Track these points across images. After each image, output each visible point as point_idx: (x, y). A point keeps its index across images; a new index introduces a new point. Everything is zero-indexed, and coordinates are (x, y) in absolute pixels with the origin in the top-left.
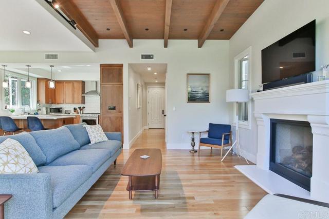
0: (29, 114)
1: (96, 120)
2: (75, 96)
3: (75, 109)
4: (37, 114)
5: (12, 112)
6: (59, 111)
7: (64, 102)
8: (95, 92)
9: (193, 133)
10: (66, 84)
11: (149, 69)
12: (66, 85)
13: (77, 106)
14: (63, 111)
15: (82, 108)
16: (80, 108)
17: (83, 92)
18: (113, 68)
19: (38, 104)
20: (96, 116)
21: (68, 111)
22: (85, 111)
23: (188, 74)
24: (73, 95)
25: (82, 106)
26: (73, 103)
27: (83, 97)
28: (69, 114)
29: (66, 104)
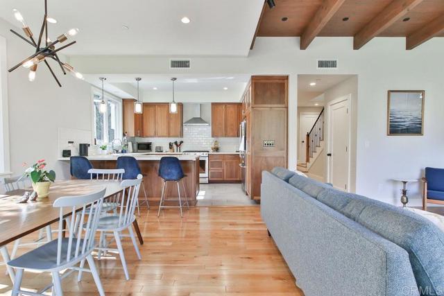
0: (117, 152)
1: (205, 161)
2: (172, 125)
3: (170, 144)
4: (125, 152)
5: (103, 149)
6: (147, 147)
7: (156, 135)
8: (198, 120)
9: (405, 183)
10: (159, 108)
11: (313, 84)
13: (172, 140)
14: (153, 148)
15: (179, 144)
16: (176, 143)
18: (271, 81)
19: (125, 138)
20: (205, 154)
21: (160, 147)
22: (184, 148)
23: (390, 92)
24: (169, 123)
25: (179, 140)
26: (169, 136)
28: (162, 152)
29: (159, 137)
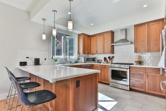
0: (70, 62)
1: (126, 72)
3: (105, 58)
5: (56, 61)
6: (93, 60)
8: (125, 40)
12: (98, 37)
13: (107, 56)
14: (96, 60)
15: (111, 57)
16: (109, 58)
17: (113, 41)
19: (78, 55)
20: (127, 66)
21: (100, 60)
22: (114, 61)
24: (104, 45)
25: (111, 55)
26: (104, 53)
27: (113, 47)
28: (101, 63)
29: (98, 54)
